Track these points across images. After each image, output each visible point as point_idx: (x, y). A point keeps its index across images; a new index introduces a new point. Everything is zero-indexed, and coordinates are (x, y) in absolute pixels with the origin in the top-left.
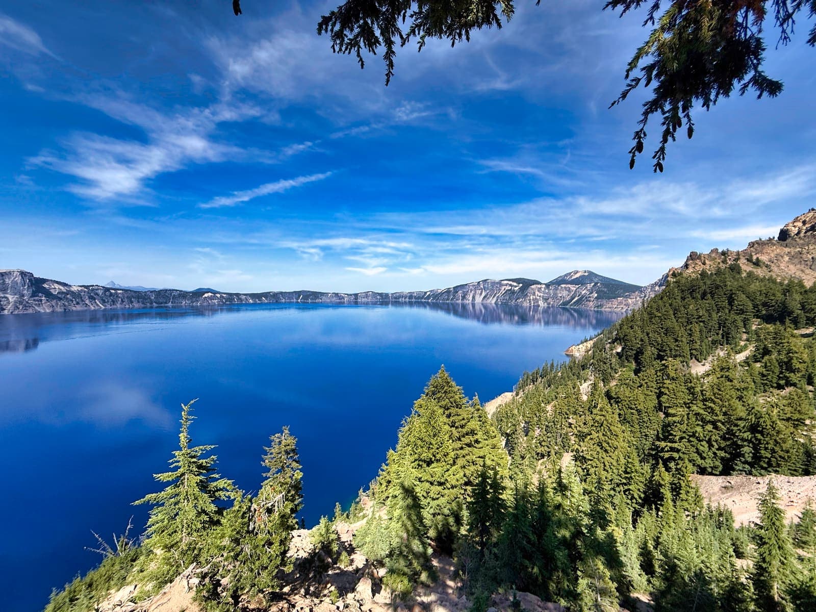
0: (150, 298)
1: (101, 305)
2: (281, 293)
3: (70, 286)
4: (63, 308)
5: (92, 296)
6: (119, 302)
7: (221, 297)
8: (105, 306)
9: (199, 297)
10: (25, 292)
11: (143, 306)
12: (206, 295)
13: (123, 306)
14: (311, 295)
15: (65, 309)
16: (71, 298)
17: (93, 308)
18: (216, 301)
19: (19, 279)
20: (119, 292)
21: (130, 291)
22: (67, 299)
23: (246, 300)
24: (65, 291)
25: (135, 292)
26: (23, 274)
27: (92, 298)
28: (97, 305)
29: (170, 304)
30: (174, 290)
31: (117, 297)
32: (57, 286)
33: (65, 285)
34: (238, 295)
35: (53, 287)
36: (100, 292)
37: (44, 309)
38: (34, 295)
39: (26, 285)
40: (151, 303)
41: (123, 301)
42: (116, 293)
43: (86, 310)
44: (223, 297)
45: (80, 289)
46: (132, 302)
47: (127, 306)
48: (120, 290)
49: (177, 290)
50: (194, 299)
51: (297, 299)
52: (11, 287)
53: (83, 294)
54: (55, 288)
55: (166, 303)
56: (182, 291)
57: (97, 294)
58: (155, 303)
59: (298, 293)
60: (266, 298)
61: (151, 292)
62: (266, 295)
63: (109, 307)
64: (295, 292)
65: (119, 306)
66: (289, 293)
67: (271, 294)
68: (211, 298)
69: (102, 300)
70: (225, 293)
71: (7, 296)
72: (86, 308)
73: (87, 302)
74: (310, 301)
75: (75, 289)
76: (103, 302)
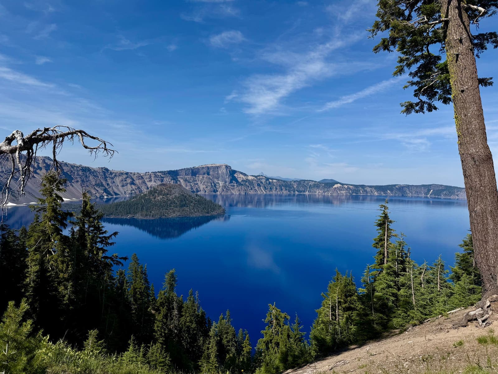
0: (293, 187)
1: (264, 191)
2: (408, 186)
3: (248, 176)
4: (244, 192)
5: (259, 184)
6: (274, 189)
7: (348, 188)
8: (266, 192)
9: (330, 187)
10: (227, 180)
11: (289, 193)
12: (336, 186)
13: (276, 193)
14: (444, 190)
15: (246, 193)
16: (248, 185)
17: (259, 193)
18: (343, 192)
19: (225, 171)
20: (274, 181)
21: (281, 180)
22: (246, 185)
23: (372, 192)
24: (245, 179)
25: (284, 181)
26: (227, 167)
27: (259, 185)
28: (262, 191)
29: (307, 193)
30: (310, 181)
31: (273, 185)
32: (241, 176)
33: (245, 175)
34: (363, 186)
35: (239, 176)
36: (263, 181)
37: (235, 192)
38: (231, 182)
39: (228, 175)
40: (294, 191)
41: (276, 189)
42: (272, 182)
43: (256, 194)
44: (349, 188)
45: (253, 178)
46: (282, 190)
47: (279, 193)
48: (275, 179)
49: (313, 181)
50: (326, 190)
51: (426, 193)
52: (221, 176)
53: (254, 182)
54: (240, 177)
55: (304, 191)
56: (316, 182)
57: (262, 183)
58: (297, 191)
59: (428, 187)
60: (392, 191)
61: (295, 182)
62: (391, 188)
63: (268, 193)
64: (423, 186)
65: (274, 192)
66: (417, 186)
67: (397, 187)
68: (339, 189)
69: (265, 187)
70: (351, 185)
71: (219, 182)
72: (255, 193)
73: (256, 188)
74: (442, 197)
75: (250, 178)
76: (265, 188)
